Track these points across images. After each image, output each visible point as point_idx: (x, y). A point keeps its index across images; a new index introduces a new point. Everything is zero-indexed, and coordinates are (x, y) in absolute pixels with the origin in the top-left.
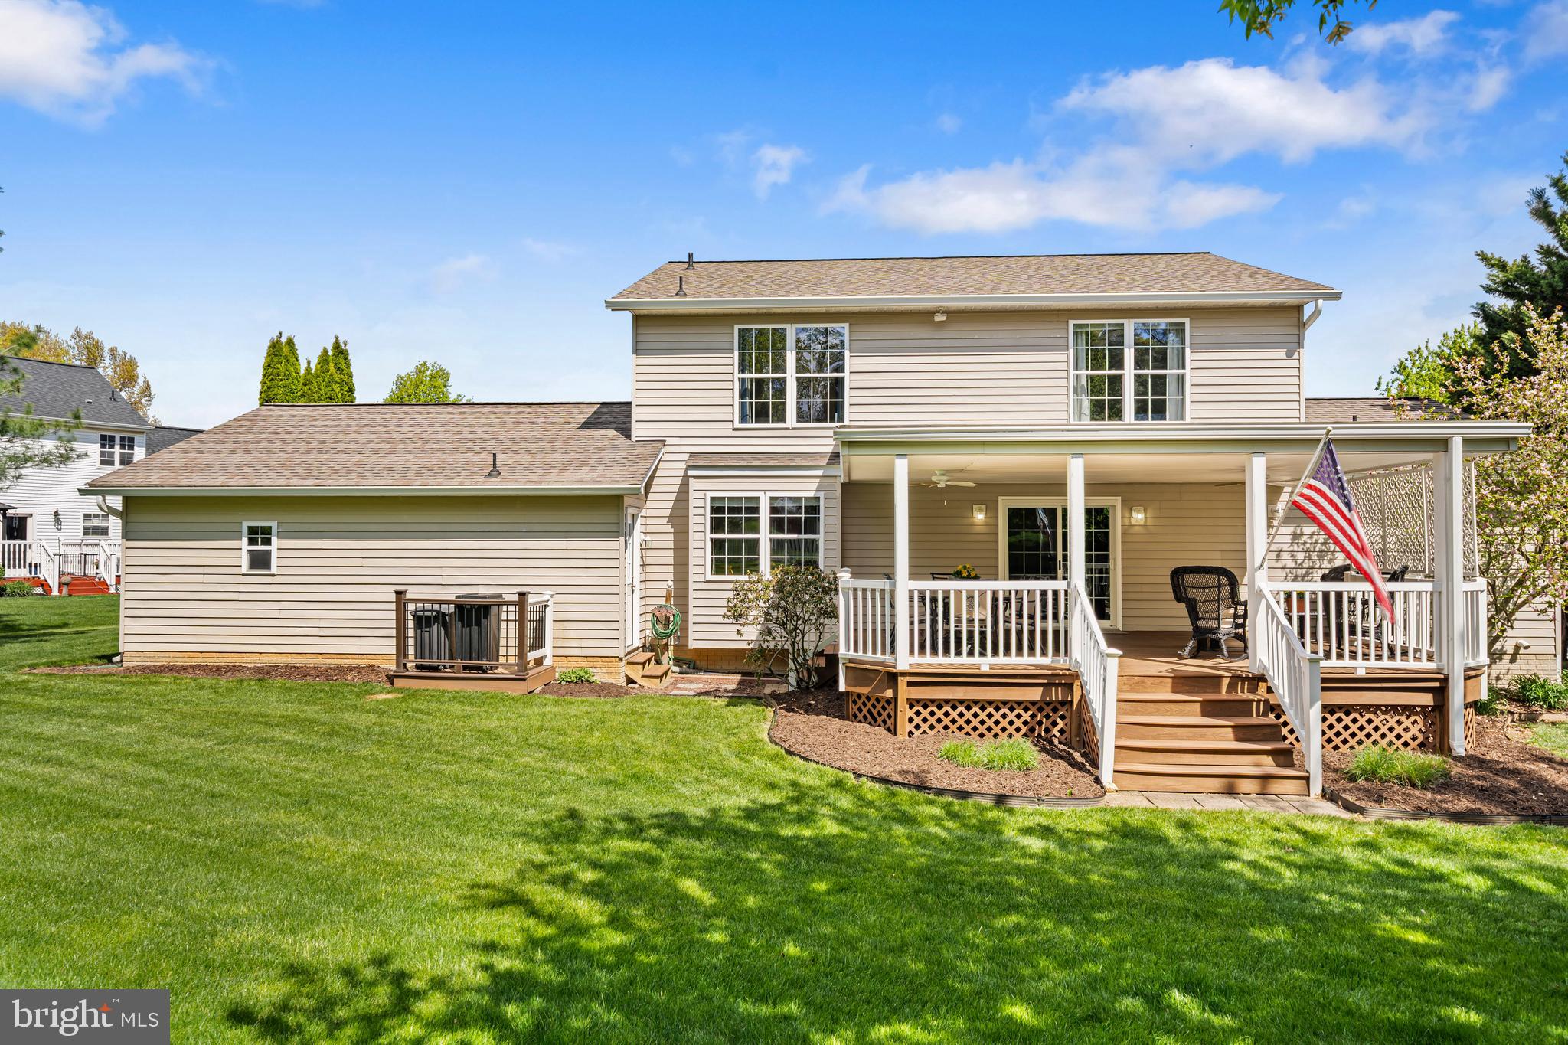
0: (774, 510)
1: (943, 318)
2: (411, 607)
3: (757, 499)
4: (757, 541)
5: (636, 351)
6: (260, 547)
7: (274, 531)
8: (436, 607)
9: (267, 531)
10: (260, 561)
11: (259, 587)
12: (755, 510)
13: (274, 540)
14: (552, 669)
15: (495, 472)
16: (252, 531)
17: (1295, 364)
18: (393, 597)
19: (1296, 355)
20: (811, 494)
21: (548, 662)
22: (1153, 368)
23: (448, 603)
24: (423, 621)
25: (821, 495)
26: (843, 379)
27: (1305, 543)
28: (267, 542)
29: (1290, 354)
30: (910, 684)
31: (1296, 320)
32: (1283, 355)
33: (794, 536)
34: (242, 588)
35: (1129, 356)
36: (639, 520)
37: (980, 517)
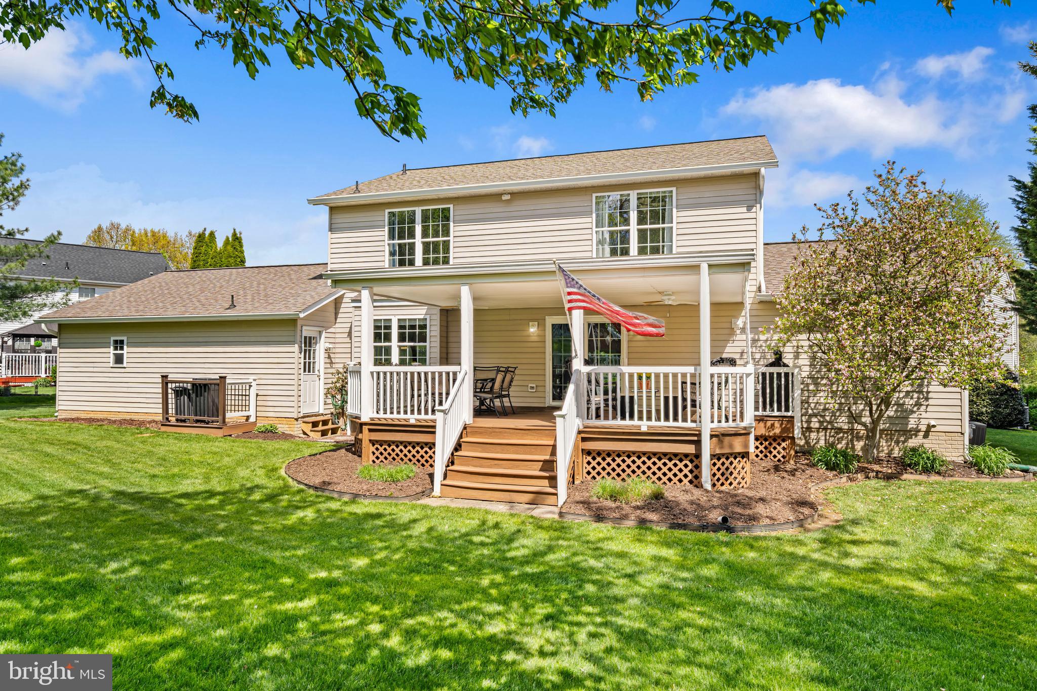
0: (401, 327)
1: (507, 197)
2: (170, 385)
3: (390, 320)
4: (390, 347)
5: (331, 229)
6: (119, 352)
7: (125, 342)
8: (185, 385)
9: (122, 342)
10: (119, 359)
11: (118, 375)
12: (388, 327)
13: (125, 347)
14: (255, 423)
15: (233, 306)
16: (116, 342)
17: (753, 215)
18: (160, 380)
19: (754, 209)
20: (422, 317)
21: (252, 419)
22: (651, 224)
23: (187, 382)
24: (179, 393)
25: (428, 317)
26: (449, 241)
27: (761, 346)
28: (122, 348)
29: (749, 208)
30: (370, 430)
31: (754, 184)
32: (744, 210)
33: (412, 344)
34: (111, 375)
35: (633, 216)
36: (324, 335)
37: (533, 330)
